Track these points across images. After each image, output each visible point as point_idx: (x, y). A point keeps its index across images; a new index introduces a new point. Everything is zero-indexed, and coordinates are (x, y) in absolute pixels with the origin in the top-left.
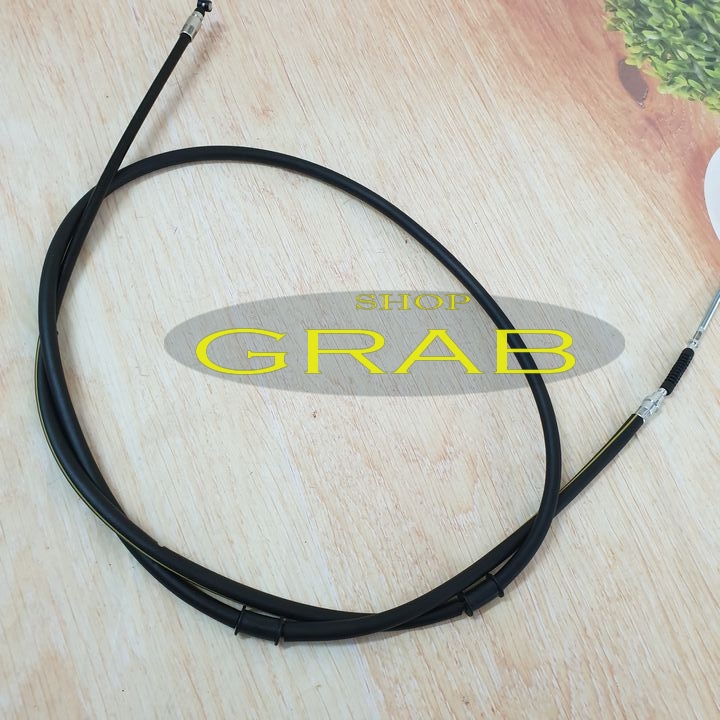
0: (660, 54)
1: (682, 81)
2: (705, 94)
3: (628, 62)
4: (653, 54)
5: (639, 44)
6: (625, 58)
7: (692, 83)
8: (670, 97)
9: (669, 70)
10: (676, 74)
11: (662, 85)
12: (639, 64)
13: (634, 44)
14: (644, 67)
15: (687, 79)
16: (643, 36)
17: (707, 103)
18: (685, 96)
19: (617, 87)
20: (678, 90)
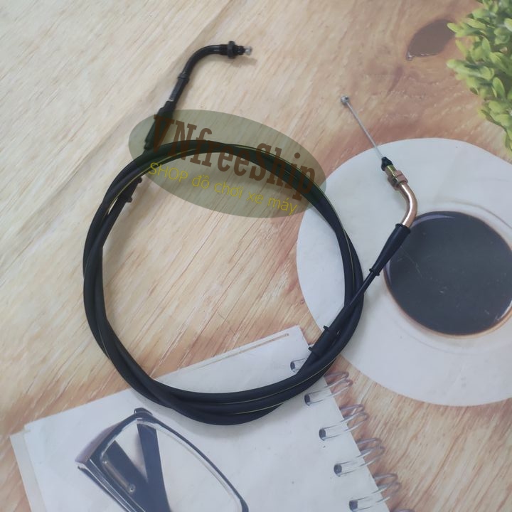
0: (497, 42)
1: (487, 74)
2: (499, 99)
3: (451, 26)
4: (491, 38)
5: (486, 23)
6: (453, 21)
7: (497, 82)
8: (453, 73)
9: (487, 57)
10: (490, 65)
11: (459, 62)
12: (459, 34)
13: (480, 20)
14: (461, 39)
15: (496, 76)
16: (502, 21)
17: (487, 105)
18: (472, 84)
19: (407, 31)
20: (471, 76)
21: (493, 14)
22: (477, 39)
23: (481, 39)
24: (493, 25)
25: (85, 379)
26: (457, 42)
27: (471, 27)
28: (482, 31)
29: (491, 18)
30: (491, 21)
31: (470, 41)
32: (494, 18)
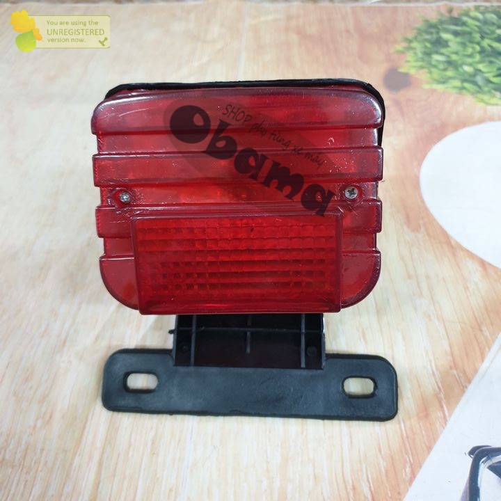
3: (400, 70)
7: (467, 85)
10: (451, 78)
16: (430, 57)
20: (447, 88)
25: (383, 464)
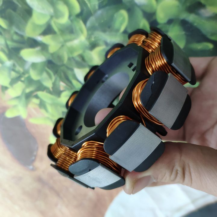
0: (48, 84)
5: (18, 79)
21: (9, 63)
22: (35, 101)
23: (37, 97)
24: (24, 74)
26: (32, 121)
27: (18, 98)
28: (28, 91)
29: (14, 70)
30: (17, 72)
31: (35, 109)
32: (14, 65)
